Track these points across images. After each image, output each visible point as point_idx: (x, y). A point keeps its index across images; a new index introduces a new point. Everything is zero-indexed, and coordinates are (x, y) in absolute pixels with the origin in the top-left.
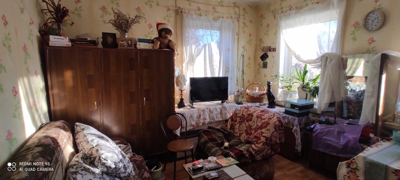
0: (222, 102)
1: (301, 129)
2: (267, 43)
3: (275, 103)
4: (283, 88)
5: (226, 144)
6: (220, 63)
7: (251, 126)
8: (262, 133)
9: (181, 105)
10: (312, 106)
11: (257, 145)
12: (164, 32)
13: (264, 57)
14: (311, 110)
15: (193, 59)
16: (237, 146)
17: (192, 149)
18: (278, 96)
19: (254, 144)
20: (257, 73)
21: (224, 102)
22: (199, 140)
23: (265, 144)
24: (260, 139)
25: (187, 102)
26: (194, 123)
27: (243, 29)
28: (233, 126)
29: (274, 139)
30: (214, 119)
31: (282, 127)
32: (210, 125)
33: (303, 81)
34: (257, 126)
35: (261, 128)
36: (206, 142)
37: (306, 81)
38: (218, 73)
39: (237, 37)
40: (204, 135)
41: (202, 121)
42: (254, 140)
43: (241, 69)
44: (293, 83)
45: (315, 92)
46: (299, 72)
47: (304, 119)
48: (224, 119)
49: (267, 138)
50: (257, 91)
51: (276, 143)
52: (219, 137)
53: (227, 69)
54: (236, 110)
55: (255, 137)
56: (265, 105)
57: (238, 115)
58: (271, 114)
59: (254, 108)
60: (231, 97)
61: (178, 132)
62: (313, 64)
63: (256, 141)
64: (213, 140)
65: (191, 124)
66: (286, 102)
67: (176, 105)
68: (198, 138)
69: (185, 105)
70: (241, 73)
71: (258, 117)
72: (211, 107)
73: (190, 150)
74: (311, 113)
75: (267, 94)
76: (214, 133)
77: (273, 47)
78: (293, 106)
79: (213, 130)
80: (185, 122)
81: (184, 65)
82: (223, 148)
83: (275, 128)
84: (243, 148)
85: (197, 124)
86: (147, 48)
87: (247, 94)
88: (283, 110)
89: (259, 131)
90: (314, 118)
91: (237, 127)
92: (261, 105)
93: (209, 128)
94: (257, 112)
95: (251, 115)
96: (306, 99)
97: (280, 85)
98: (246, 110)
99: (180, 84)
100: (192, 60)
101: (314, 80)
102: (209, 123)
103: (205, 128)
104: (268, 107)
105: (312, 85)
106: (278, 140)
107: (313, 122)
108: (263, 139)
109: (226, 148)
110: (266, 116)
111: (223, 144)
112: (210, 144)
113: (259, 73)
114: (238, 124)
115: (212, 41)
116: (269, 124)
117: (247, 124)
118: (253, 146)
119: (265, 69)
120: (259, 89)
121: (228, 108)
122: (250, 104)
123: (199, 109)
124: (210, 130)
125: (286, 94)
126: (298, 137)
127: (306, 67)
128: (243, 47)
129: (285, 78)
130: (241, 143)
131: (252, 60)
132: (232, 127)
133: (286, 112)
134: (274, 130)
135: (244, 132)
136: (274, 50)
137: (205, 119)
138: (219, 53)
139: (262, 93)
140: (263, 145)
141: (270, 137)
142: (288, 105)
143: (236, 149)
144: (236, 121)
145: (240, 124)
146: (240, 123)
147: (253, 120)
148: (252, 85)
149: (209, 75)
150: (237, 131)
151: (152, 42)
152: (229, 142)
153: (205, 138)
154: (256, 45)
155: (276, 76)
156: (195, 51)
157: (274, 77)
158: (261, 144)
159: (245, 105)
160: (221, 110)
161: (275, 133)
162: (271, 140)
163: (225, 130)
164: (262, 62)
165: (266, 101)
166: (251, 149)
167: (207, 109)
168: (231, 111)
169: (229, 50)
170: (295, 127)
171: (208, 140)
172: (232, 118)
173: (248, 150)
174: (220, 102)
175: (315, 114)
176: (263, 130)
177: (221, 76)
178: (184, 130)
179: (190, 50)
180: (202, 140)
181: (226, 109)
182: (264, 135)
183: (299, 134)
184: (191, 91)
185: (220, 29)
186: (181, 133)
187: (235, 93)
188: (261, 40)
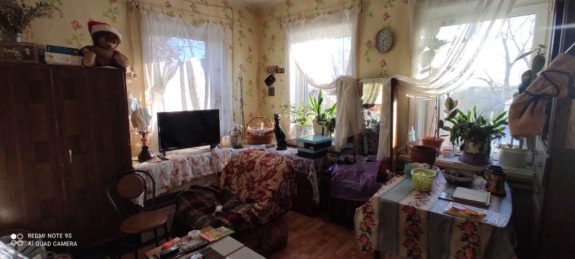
0: (212, 148)
1: (317, 174)
2: (273, 62)
3: (285, 142)
4: (295, 122)
5: (219, 208)
6: (207, 90)
7: (253, 178)
8: (268, 185)
9: (145, 156)
10: (329, 143)
11: (261, 203)
12: (103, 38)
13: (270, 80)
14: (329, 149)
15: (162, 84)
16: (233, 209)
17: (165, 224)
18: (290, 133)
19: (257, 202)
20: (262, 103)
21: (214, 147)
22: (177, 208)
23: (272, 200)
24: (265, 194)
25: (154, 152)
26: (167, 183)
27: (239, 40)
28: (229, 180)
29: (283, 191)
30: (201, 174)
31: (293, 174)
32: (194, 184)
33: (319, 112)
34: (261, 176)
35: (266, 178)
36: (189, 209)
37: (322, 112)
38: (204, 104)
39: (231, 51)
40: (184, 200)
41: (181, 178)
42: (258, 196)
43: (239, 98)
44: (307, 115)
45: (331, 125)
46: (313, 100)
47: (321, 161)
48: (216, 172)
49: (273, 192)
50: (262, 128)
51: (287, 197)
52: (209, 199)
53: (217, 98)
54: (234, 156)
55: (259, 192)
56: (273, 146)
57: (235, 164)
58: (278, 158)
59: (258, 151)
60: (225, 140)
61: (140, 201)
62: (328, 90)
63: (261, 198)
64: (197, 205)
65: (161, 186)
66: (298, 140)
67: (135, 158)
68: (174, 205)
69: (152, 156)
70: (239, 104)
71: (261, 164)
72: (194, 156)
73: (161, 226)
74: (329, 152)
75: (274, 131)
76: (201, 195)
77: (281, 66)
78: (307, 145)
79: (199, 191)
80: (152, 183)
81: (147, 93)
82: (214, 214)
83: (284, 177)
84: (241, 210)
85: (174, 184)
86: (69, 63)
87: (249, 133)
88: (295, 151)
89: (264, 184)
90: (333, 158)
91: (234, 181)
92: (267, 147)
93: (193, 187)
94: (261, 157)
95: (253, 162)
96: (323, 134)
97: (291, 118)
98: (246, 155)
99: (139, 123)
100: (160, 85)
101: (331, 110)
102: (193, 180)
103: (187, 188)
104: (277, 149)
105: (328, 117)
106: (288, 192)
107: (332, 163)
108: (269, 194)
109: (218, 214)
110: (273, 161)
111: (214, 208)
112: (195, 212)
113: (264, 103)
114: (236, 177)
115: (193, 57)
116: (276, 171)
117: (248, 175)
118: (256, 205)
119: (271, 97)
120: (265, 126)
121: (221, 156)
122: (252, 147)
123: (175, 161)
124: (193, 190)
125: (299, 130)
126: (315, 184)
127: (321, 93)
128: (241, 66)
129: (297, 109)
130: (240, 203)
131: (254, 85)
132: (228, 182)
133: (300, 154)
134: (283, 180)
135: (245, 187)
136: (282, 71)
137: (185, 175)
138: (204, 75)
139: (268, 130)
140: (269, 202)
141: (278, 190)
142: (301, 145)
143: (232, 213)
144: (233, 172)
145: (239, 177)
146: (239, 175)
147: (255, 169)
148: (254, 120)
149: (190, 108)
150: (234, 187)
151: (80, 53)
152: (222, 204)
153: (187, 203)
154: (259, 64)
155: (286, 106)
156: (164, 70)
157: (284, 108)
158: (267, 201)
159: (246, 149)
160: (211, 159)
161: (284, 183)
162: (280, 194)
163: (218, 188)
164: (267, 88)
165: (274, 142)
166: (253, 210)
167: (188, 159)
168: (226, 160)
169: (219, 70)
170: (311, 173)
171: (190, 206)
172: (226, 168)
173: (249, 212)
174: (208, 147)
175: (334, 153)
176: (269, 182)
177: (209, 108)
178: (150, 197)
179: (157, 69)
180: (182, 207)
181: (218, 157)
182: (270, 188)
183: (316, 180)
184: (161, 135)
185: (204, 38)
186: (145, 202)
187: (232, 133)
188: (264, 57)
